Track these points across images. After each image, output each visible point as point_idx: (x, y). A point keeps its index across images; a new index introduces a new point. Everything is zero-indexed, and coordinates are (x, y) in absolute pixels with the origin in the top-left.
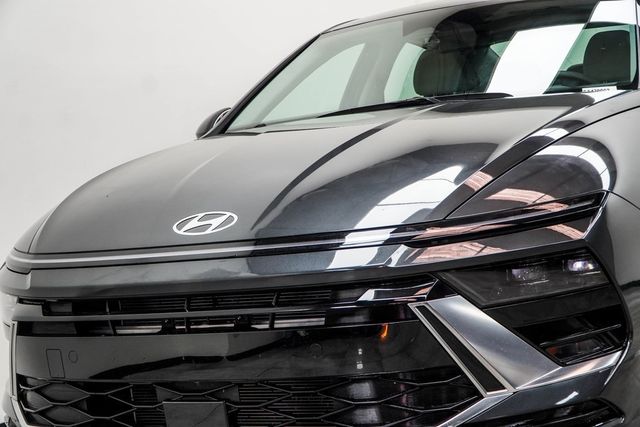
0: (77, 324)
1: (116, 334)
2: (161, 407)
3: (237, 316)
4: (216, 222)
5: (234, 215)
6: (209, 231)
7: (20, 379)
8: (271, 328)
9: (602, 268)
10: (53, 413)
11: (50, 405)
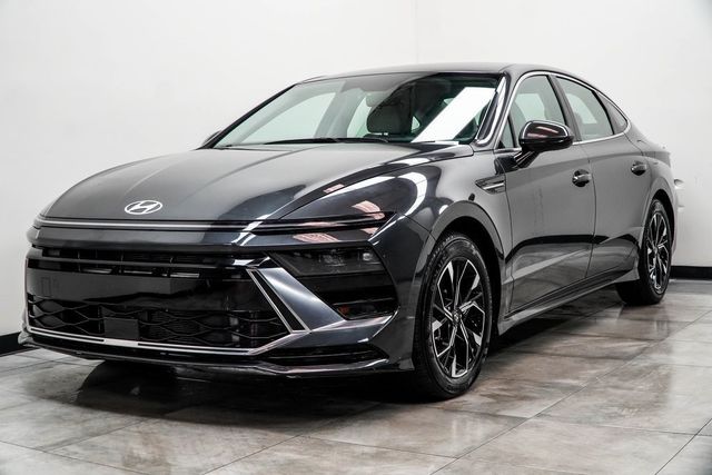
0: (61, 263)
1: (83, 272)
2: (102, 320)
3: (154, 267)
4: (149, 207)
5: (160, 203)
6: (144, 212)
7: (29, 297)
8: (169, 276)
9: (380, 260)
10: (45, 320)
11: (42, 313)
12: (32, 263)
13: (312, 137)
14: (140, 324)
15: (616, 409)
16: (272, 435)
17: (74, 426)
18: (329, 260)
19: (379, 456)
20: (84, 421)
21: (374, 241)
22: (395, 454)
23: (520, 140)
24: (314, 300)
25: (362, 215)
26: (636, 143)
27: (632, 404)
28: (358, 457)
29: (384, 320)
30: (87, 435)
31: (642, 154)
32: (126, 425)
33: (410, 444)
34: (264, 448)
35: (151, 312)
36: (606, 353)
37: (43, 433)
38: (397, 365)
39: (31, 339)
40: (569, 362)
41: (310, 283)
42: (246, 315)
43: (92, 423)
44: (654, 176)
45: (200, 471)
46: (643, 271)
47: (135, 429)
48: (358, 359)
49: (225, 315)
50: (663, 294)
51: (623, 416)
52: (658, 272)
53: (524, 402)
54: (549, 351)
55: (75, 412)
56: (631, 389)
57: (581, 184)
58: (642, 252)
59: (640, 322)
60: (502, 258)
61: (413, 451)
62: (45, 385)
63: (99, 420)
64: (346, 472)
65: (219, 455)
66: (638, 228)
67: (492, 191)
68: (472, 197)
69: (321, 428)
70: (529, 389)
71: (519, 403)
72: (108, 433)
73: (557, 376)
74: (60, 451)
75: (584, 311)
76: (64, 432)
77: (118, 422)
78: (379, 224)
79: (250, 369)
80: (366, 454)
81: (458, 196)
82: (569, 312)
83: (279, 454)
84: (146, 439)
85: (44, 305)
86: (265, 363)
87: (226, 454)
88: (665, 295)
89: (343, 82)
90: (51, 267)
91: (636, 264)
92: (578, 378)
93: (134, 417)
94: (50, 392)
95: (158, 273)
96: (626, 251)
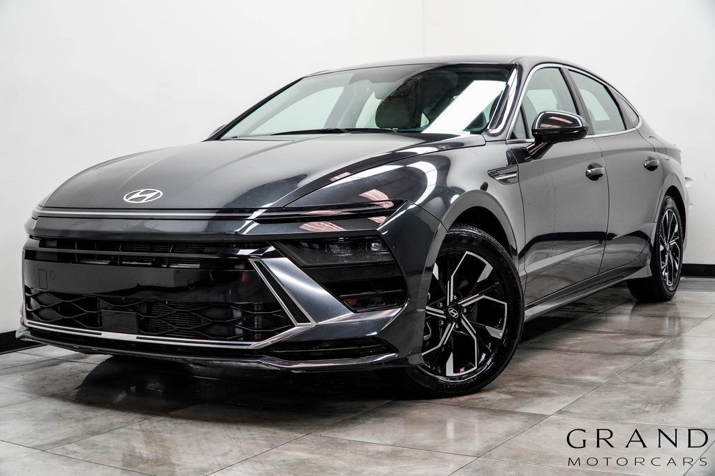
0: (58, 254)
1: (79, 263)
2: (100, 313)
3: (153, 257)
4: (149, 196)
5: (160, 192)
6: (143, 201)
7: (27, 289)
8: (168, 267)
9: (389, 250)
10: (42, 313)
11: (39, 306)
12: (29, 254)
13: (321, 127)
14: (139, 317)
15: (638, 406)
16: (282, 434)
17: (73, 425)
18: (335, 249)
19: (394, 455)
20: (85, 419)
21: (383, 230)
22: (411, 453)
23: (533, 131)
24: (320, 292)
25: (369, 203)
26: (647, 139)
27: (655, 400)
28: (372, 456)
29: (393, 313)
30: (87, 434)
31: (654, 149)
32: (129, 423)
33: (427, 442)
34: (273, 447)
35: (150, 305)
36: (622, 348)
37: (42, 431)
38: (406, 359)
39: (28, 334)
40: (585, 358)
41: (315, 274)
42: (250, 307)
43: (92, 422)
44: (666, 172)
45: (204, 471)
46: (655, 267)
47: (138, 427)
48: (366, 353)
49: (227, 307)
50: (675, 290)
51: (648, 412)
52: (670, 269)
53: (543, 399)
54: (565, 348)
55: (76, 410)
56: (652, 385)
57: (595, 177)
58: (654, 250)
59: (653, 319)
60: (516, 254)
61: (430, 449)
62: (45, 383)
63: (100, 418)
64: (361, 472)
65: (225, 454)
66: (651, 224)
67: (505, 181)
68: (485, 187)
69: (333, 426)
70: (546, 385)
71: (538, 400)
72: (110, 431)
73: (575, 373)
74: (58, 450)
75: (596, 308)
76: (63, 430)
77: (121, 420)
78: (388, 213)
79: (253, 364)
80: (382, 452)
81: (470, 185)
82: (581, 309)
83: (289, 453)
84: (149, 438)
85: (41, 298)
86: (268, 357)
87: (233, 453)
88: (677, 292)
89: (351, 74)
90: (48, 258)
91: (649, 261)
92: (596, 375)
93: (138, 415)
94: (50, 390)
95: (158, 263)
96: (638, 247)
